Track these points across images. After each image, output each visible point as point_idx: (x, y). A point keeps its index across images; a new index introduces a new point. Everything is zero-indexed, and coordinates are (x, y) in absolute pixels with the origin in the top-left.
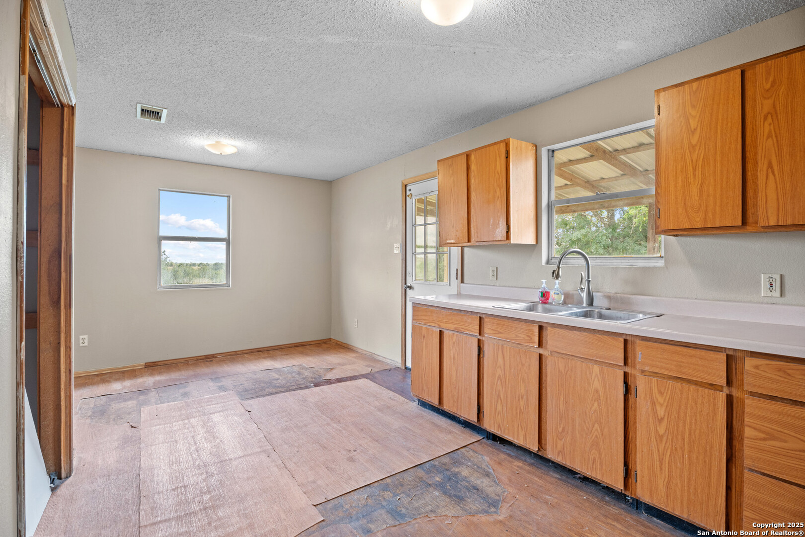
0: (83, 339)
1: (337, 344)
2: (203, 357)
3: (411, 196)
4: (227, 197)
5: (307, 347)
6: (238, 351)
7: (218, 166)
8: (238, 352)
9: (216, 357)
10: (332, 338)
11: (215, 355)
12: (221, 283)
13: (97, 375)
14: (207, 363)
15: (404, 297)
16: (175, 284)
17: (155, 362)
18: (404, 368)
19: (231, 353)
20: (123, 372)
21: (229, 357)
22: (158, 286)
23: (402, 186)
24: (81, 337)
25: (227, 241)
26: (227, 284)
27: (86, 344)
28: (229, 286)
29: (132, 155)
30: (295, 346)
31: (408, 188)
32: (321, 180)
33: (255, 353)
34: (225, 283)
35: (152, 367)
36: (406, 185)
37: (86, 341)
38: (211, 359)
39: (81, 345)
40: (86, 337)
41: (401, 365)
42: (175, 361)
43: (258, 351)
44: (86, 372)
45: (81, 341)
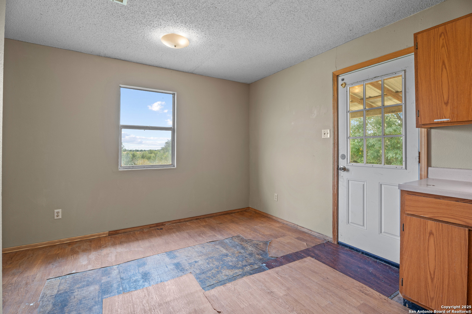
0: (58, 213)
1: (256, 212)
2: (155, 225)
3: (345, 85)
4: (173, 94)
5: (233, 215)
6: (182, 219)
7: (166, 68)
8: (181, 220)
10: (250, 207)
11: (164, 223)
12: (168, 164)
13: (69, 244)
14: (158, 230)
15: (336, 178)
16: (133, 164)
17: (117, 230)
18: (336, 243)
19: (176, 221)
20: (91, 241)
21: (174, 225)
22: (119, 166)
23: (333, 77)
24: (56, 211)
25: (172, 129)
26: (172, 164)
27: (60, 217)
28: (174, 166)
29: (99, 56)
30: (224, 214)
31: (340, 79)
32: (242, 83)
33: (194, 221)
35: (114, 235)
36: (337, 76)
37: (60, 214)
38: (161, 227)
39: (56, 218)
40: (60, 210)
41: (332, 240)
42: (133, 229)
43: (197, 219)
44: (60, 241)
45: (56, 214)
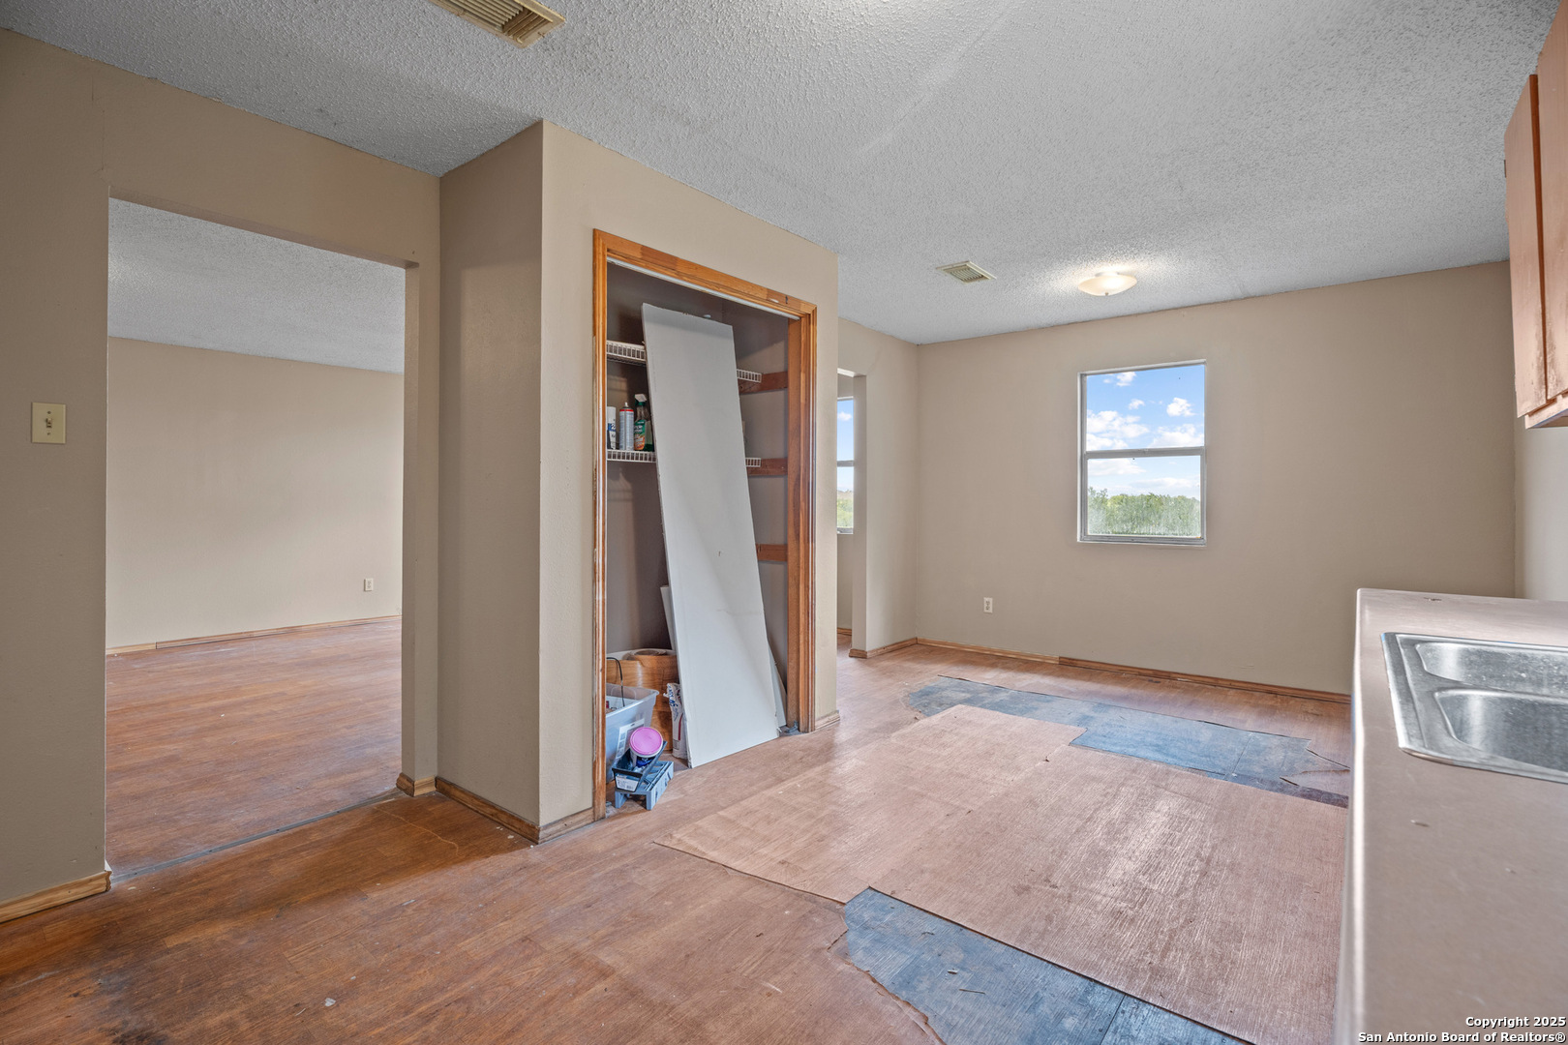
0: (988, 603)
2: (1151, 672)
6: (1222, 679)
8: (1220, 682)
9: (1174, 679)
11: (1174, 675)
12: (1190, 537)
16: (1109, 533)
17: (1074, 660)
24: (986, 599)
25: (1204, 452)
26: (1202, 540)
27: (991, 611)
34: (1199, 536)
35: (1068, 666)
37: (991, 606)
40: (991, 600)
42: (1103, 666)
43: (1269, 692)
44: (990, 650)
45: (986, 605)
